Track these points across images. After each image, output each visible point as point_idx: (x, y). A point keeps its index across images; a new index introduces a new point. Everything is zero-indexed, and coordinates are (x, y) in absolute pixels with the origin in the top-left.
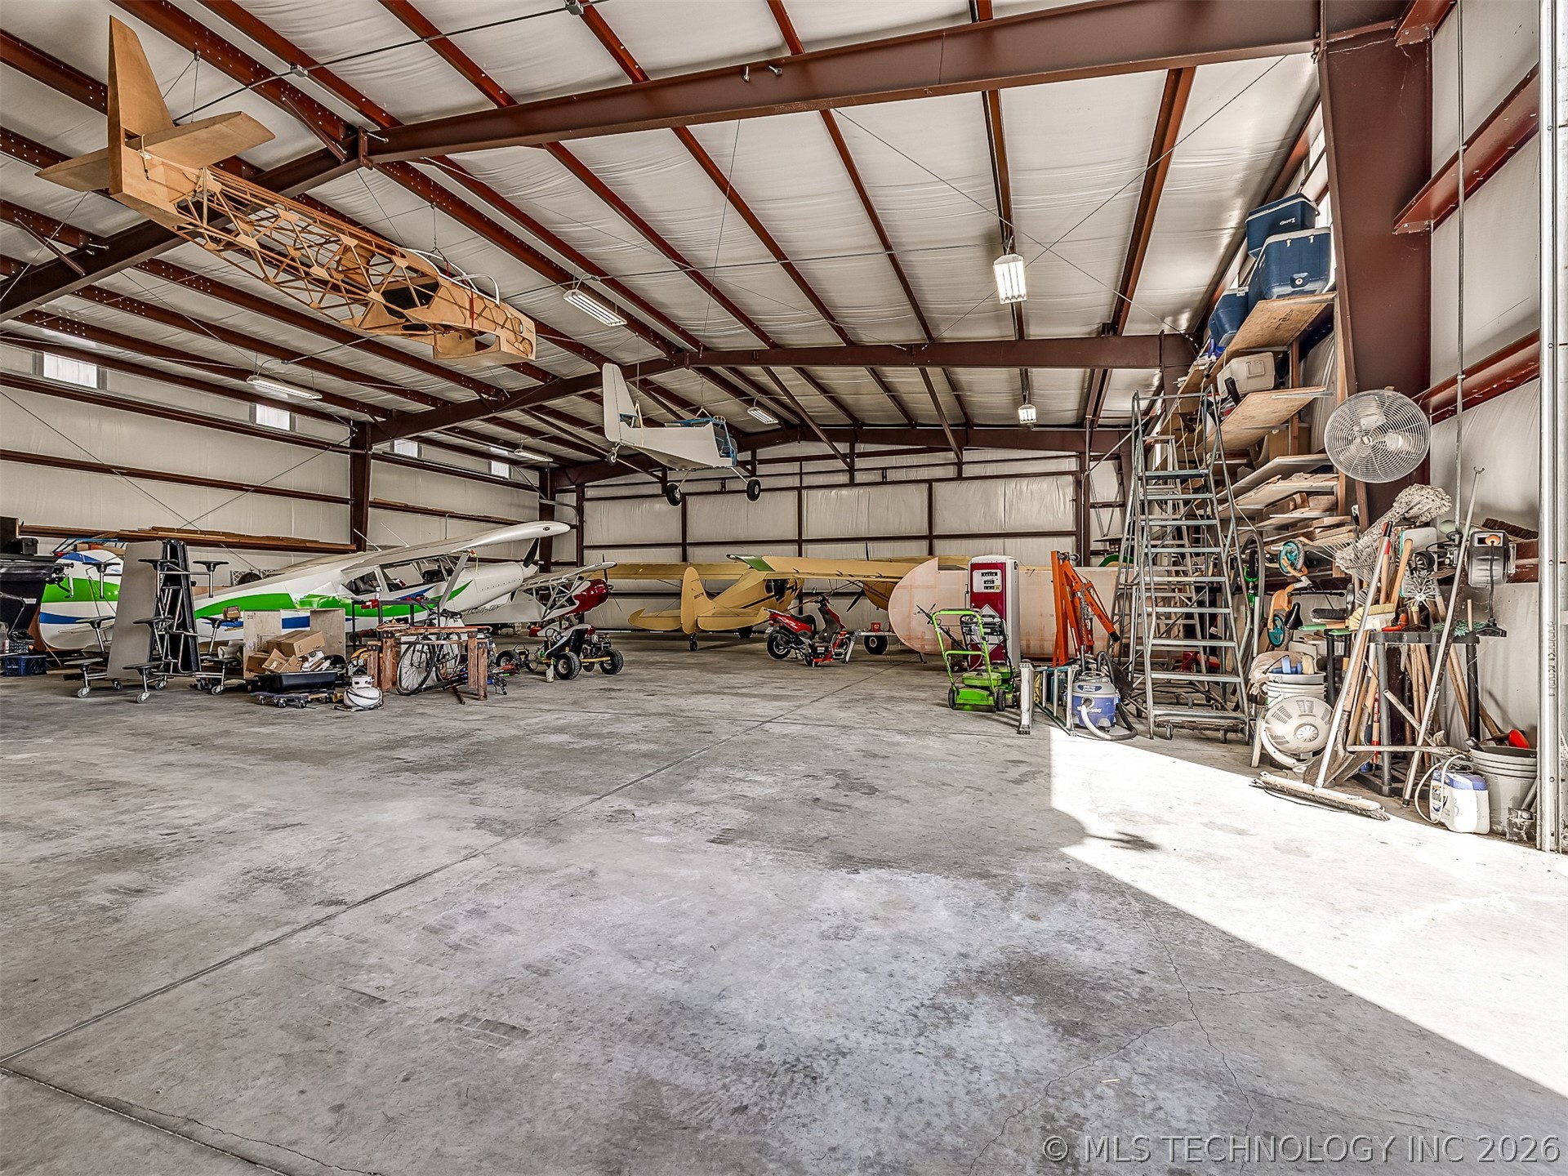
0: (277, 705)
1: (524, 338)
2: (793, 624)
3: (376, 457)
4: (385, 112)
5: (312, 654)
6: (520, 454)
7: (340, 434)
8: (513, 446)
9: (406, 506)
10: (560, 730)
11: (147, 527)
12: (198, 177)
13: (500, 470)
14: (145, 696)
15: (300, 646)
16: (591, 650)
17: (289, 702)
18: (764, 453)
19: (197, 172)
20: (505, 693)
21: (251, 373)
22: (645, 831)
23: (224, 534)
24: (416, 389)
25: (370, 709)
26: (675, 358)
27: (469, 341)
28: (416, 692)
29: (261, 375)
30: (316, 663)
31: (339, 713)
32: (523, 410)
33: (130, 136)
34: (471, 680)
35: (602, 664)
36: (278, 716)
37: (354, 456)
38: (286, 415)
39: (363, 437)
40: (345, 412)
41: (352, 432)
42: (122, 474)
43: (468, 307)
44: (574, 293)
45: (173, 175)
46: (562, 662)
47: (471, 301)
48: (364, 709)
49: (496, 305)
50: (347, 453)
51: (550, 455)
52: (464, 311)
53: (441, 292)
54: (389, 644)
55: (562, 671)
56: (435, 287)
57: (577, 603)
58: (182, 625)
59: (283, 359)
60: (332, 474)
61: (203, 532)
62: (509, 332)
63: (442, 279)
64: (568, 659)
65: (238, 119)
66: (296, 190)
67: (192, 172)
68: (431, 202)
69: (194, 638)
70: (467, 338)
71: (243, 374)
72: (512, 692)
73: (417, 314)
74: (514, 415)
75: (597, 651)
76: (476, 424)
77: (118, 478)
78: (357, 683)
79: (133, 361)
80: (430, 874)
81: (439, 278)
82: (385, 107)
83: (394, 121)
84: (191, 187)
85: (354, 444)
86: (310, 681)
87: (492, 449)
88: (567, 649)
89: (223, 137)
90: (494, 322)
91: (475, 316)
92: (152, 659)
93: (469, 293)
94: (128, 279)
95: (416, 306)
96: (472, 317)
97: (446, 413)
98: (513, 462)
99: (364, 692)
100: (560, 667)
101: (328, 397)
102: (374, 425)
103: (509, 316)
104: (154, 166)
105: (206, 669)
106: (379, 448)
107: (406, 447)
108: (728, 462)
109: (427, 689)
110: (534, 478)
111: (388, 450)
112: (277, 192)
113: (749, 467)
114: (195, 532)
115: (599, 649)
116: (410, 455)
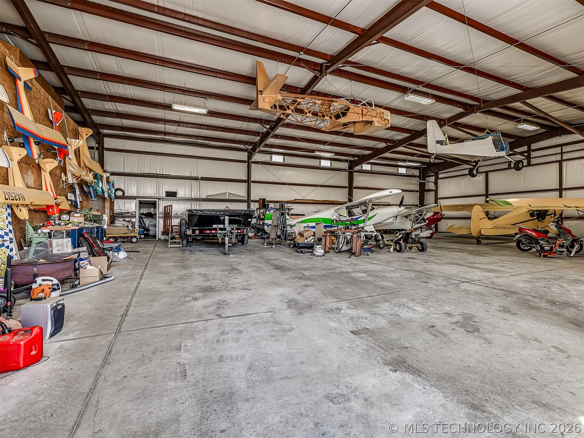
0: (298, 252)
1: (385, 119)
2: (534, 234)
3: (356, 171)
4: (329, 55)
5: (309, 237)
6: (407, 164)
7: (345, 165)
8: (404, 161)
9: (366, 187)
10: (365, 272)
11: (294, 199)
12: (276, 97)
13: (402, 171)
14: (274, 246)
15: (306, 235)
16: (412, 241)
17: (301, 252)
18: (534, 146)
19: (276, 96)
20: (368, 255)
21: (315, 150)
22: (334, 319)
23: (312, 200)
24: (366, 146)
25: (320, 256)
26: (469, 109)
27: (368, 125)
28: (340, 252)
29: (318, 151)
30: (311, 240)
31: (311, 257)
32: (404, 147)
33: (261, 91)
34: (353, 249)
35: (417, 247)
36: (298, 256)
37: (349, 172)
38: (329, 162)
39: (352, 165)
40: (346, 158)
41: (349, 164)
42: (288, 185)
43: (361, 113)
44: (408, 96)
45: (270, 98)
46: (398, 245)
47: (362, 110)
48: (318, 256)
49: (373, 109)
50: (347, 171)
51: (420, 162)
52: (359, 115)
53: (350, 111)
54: (328, 235)
55: (398, 248)
56: (348, 109)
57: (427, 221)
58: (284, 227)
59: (324, 145)
60: (342, 179)
61: (307, 200)
62: (378, 118)
63: (351, 106)
64: (400, 244)
65: (277, 76)
66: (309, 91)
67: (274, 96)
68: (350, 80)
69: (287, 231)
70: (367, 124)
71: (313, 151)
72: (371, 255)
73: (343, 120)
74: (401, 149)
75: (414, 242)
76: (387, 155)
77: (288, 186)
78: (317, 247)
79: (290, 153)
80: (250, 314)
81: (350, 106)
82: (329, 53)
83: (332, 56)
84: (274, 100)
85: (349, 169)
86: (306, 246)
87: (399, 163)
88: (402, 240)
89: (277, 83)
90: (372, 116)
91: (364, 115)
92: (277, 236)
93: (361, 108)
94: (280, 130)
95: (341, 117)
96: (362, 116)
97: (376, 152)
98: (407, 167)
99: (319, 250)
100: (397, 247)
101: (337, 154)
102: (355, 161)
103: (378, 112)
104: (266, 98)
105: (290, 240)
106: (357, 168)
107: (366, 167)
108: (503, 153)
109: (343, 251)
110: (416, 172)
111: (360, 168)
112: (304, 94)
113: (526, 154)
114: (305, 200)
115: (415, 241)
116: (368, 169)
